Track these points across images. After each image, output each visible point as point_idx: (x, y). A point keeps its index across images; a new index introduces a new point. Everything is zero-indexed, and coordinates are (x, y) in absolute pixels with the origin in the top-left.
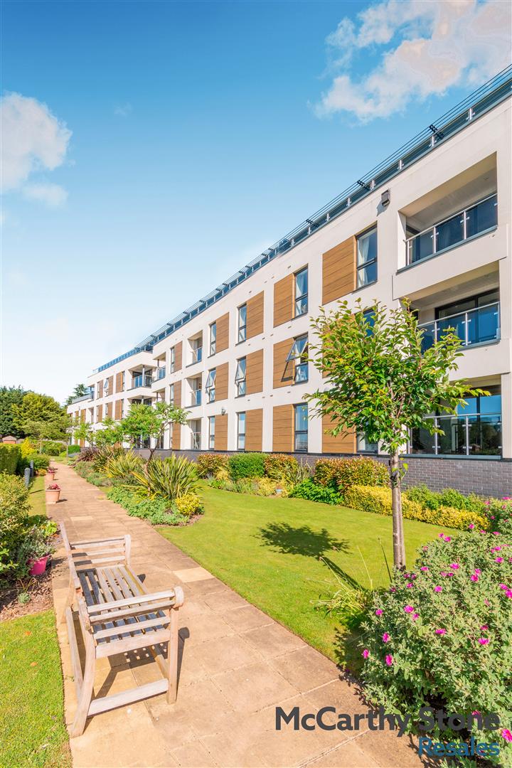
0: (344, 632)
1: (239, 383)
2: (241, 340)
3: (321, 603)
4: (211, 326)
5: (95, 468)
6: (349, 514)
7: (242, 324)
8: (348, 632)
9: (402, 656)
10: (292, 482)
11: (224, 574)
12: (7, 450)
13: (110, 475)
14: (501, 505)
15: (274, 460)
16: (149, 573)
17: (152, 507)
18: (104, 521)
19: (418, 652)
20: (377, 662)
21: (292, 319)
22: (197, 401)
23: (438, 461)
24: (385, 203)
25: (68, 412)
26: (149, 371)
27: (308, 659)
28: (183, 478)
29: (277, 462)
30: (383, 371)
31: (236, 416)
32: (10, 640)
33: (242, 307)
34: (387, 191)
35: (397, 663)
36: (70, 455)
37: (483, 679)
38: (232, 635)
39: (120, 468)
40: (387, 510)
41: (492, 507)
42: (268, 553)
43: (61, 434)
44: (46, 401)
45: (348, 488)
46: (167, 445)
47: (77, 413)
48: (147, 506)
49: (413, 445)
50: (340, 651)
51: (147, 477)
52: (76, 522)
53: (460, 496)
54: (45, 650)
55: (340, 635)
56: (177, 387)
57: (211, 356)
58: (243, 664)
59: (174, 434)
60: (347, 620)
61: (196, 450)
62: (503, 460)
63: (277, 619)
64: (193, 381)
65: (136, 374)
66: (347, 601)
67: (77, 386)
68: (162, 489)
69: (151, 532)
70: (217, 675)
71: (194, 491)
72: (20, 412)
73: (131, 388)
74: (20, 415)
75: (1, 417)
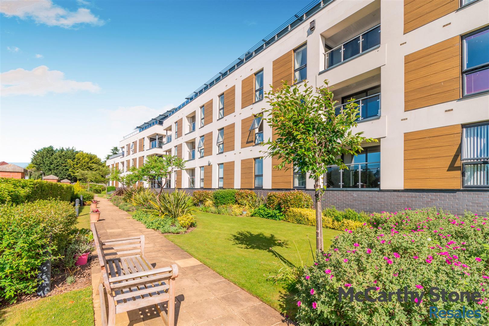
0: (285, 293)
1: (219, 145)
2: (220, 117)
3: (270, 277)
4: (201, 108)
5: (124, 199)
6: (289, 226)
7: (221, 107)
8: (288, 293)
9: (323, 303)
10: (253, 207)
11: (208, 262)
12: (63, 187)
13: (135, 204)
14: (380, 216)
15: (242, 193)
16: (158, 263)
17: (162, 223)
18: (129, 232)
19: (333, 299)
20: (307, 309)
21: (253, 104)
22: (193, 157)
23: (342, 192)
24: (312, 29)
25: (107, 165)
26: (161, 138)
27: (262, 310)
28: (183, 204)
29: (244, 195)
30: (311, 126)
31: (218, 166)
32: (58, 307)
33: (221, 96)
34: (314, 21)
35: (320, 307)
36: (109, 193)
37: (376, 313)
38: (213, 298)
39: (141, 199)
40: (311, 222)
41: (374, 217)
42: (237, 249)
43: (102, 179)
44: (92, 158)
45: (288, 210)
46: (173, 186)
47: (113, 165)
48: (159, 222)
49: (327, 182)
50: (282, 304)
51: (158, 203)
52: (111, 233)
53: (355, 212)
54: (84, 312)
55: (282, 295)
56: (179, 148)
57: (201, 127)
58: (219, 316)
59: (177, 179)
60: (287, 286)
61: (192, 188)
62: (381, 191)
63: (242, 287)
64: (189, 144)
65: (152, 139)
66: (287, 274)
67: (113, 148)
68: (169, 211)
69: (162, 238)
70: (203, 323)
71: (190, 212)
72: (74, 165)
73: (149, 149)
74: (74, 167)
75: (60, 168)
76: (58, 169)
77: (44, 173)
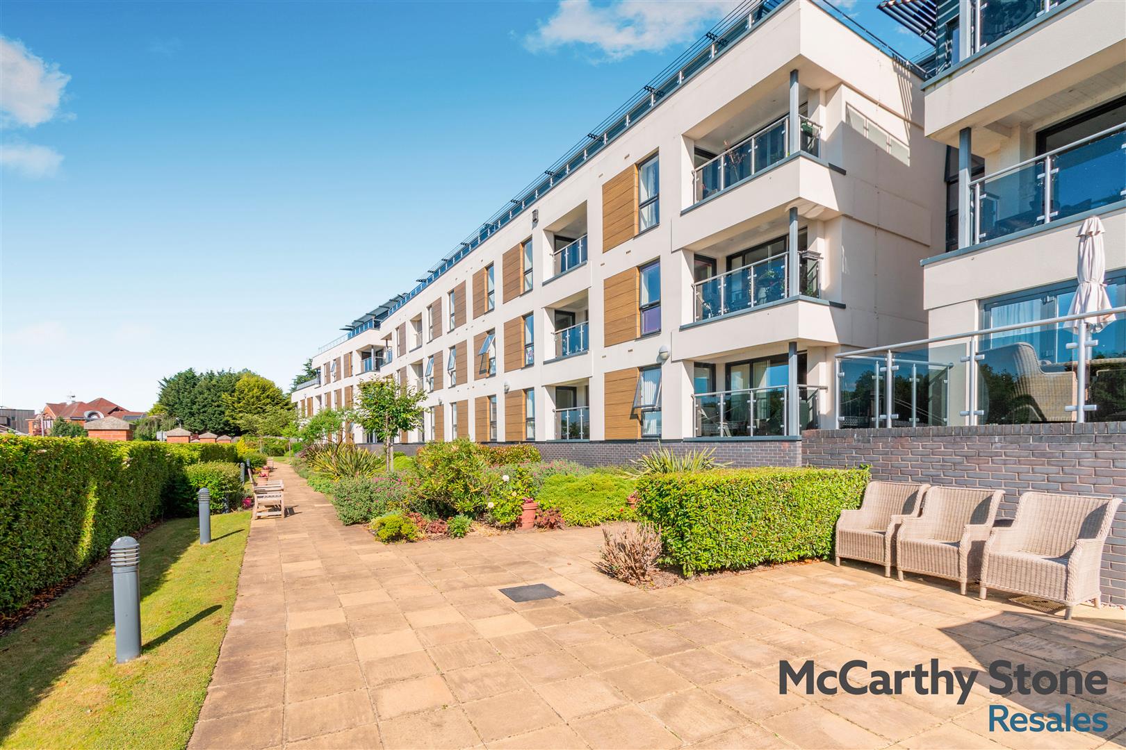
1: (452, 373)
4: (429, 308)
7: (453, 310)
21: (485, 314)
24: (535, 220)
25: (293, 401)
26: (380, 352)
31: (450, 407)
33: (452, 293)
34: (536, 210)
43: (283, 430)
44: (265, 387)
47: (303, 401)
56: (402, 371)
57: (430, 342)
65: (365, 355)
72: (233, 403)
73: (360, 372)
74: (233, 406)
75: (210, 410)
76: (204, 412)
77: (182, 421)
